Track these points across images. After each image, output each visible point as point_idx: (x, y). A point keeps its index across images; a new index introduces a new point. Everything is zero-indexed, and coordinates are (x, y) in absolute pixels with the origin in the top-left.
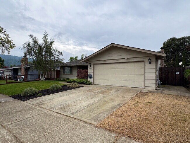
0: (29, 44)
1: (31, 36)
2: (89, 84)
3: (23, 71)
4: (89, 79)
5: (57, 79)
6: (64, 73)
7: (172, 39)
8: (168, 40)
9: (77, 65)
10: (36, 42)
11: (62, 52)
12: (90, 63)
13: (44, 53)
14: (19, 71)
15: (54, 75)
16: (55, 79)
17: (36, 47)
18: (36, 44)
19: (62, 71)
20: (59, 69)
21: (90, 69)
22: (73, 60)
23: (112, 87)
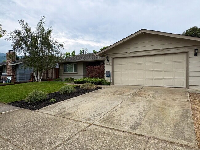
0: (19, 34)
1: (22, 22)
2: (107, 85)
3: (9, 69)
4: (106, 78)
5: (57, 79)
6: (65, 71)
7: (193, 28)
8: (187, 30)
9: (84, 60)
10: (28, 30)
11: (63, 43)
12: (108, 57)
13: (39, 45)
14: (3, 71)
15: (52, 75)
16: (54, 80)
17: (28, 36)
18: (29, 33)
19: (62, 69)
20: (58, 67)
21: (108, 64)
22: (69, 55)
23: (142, 87)
